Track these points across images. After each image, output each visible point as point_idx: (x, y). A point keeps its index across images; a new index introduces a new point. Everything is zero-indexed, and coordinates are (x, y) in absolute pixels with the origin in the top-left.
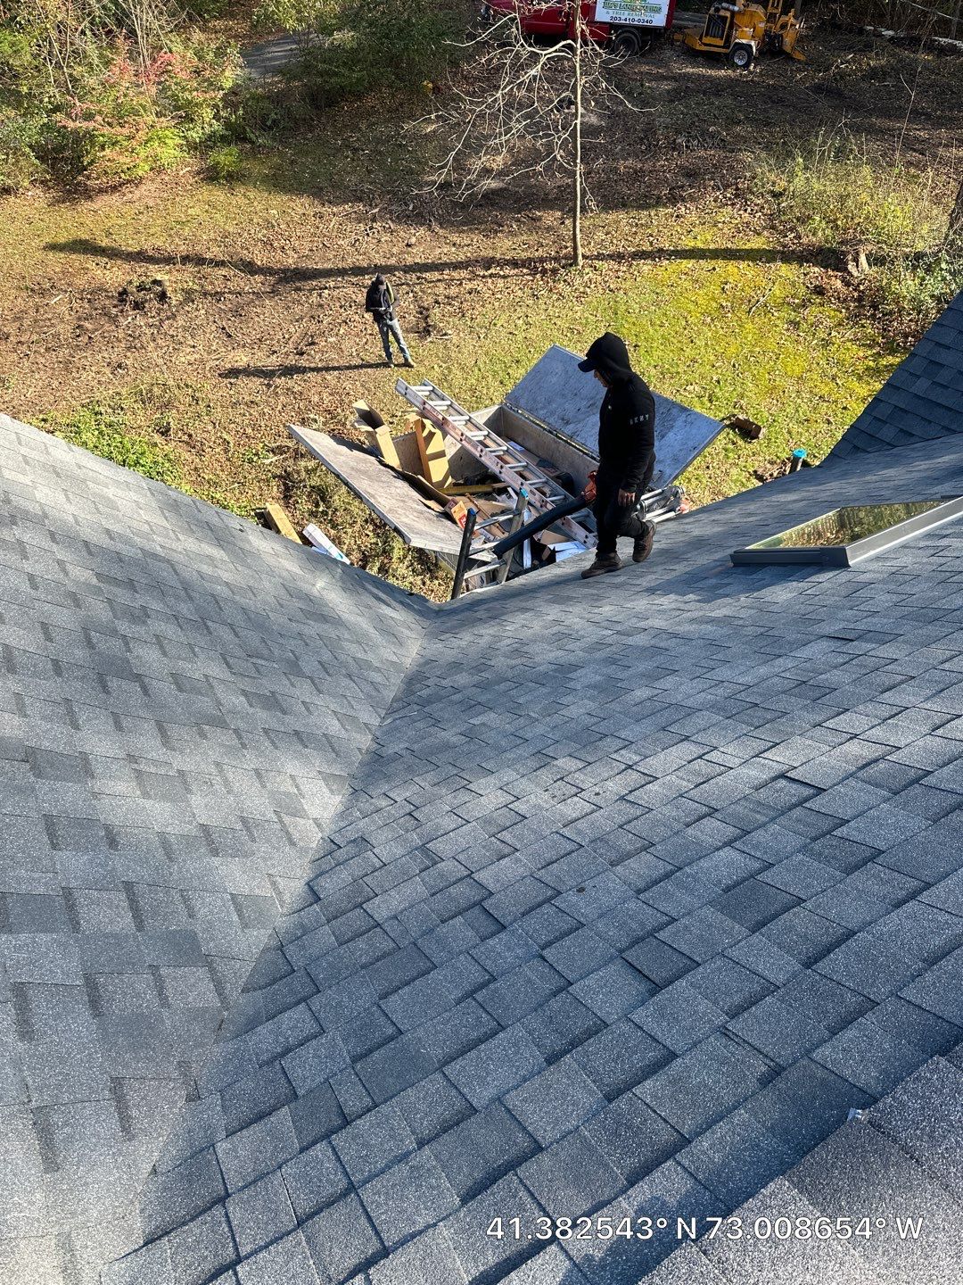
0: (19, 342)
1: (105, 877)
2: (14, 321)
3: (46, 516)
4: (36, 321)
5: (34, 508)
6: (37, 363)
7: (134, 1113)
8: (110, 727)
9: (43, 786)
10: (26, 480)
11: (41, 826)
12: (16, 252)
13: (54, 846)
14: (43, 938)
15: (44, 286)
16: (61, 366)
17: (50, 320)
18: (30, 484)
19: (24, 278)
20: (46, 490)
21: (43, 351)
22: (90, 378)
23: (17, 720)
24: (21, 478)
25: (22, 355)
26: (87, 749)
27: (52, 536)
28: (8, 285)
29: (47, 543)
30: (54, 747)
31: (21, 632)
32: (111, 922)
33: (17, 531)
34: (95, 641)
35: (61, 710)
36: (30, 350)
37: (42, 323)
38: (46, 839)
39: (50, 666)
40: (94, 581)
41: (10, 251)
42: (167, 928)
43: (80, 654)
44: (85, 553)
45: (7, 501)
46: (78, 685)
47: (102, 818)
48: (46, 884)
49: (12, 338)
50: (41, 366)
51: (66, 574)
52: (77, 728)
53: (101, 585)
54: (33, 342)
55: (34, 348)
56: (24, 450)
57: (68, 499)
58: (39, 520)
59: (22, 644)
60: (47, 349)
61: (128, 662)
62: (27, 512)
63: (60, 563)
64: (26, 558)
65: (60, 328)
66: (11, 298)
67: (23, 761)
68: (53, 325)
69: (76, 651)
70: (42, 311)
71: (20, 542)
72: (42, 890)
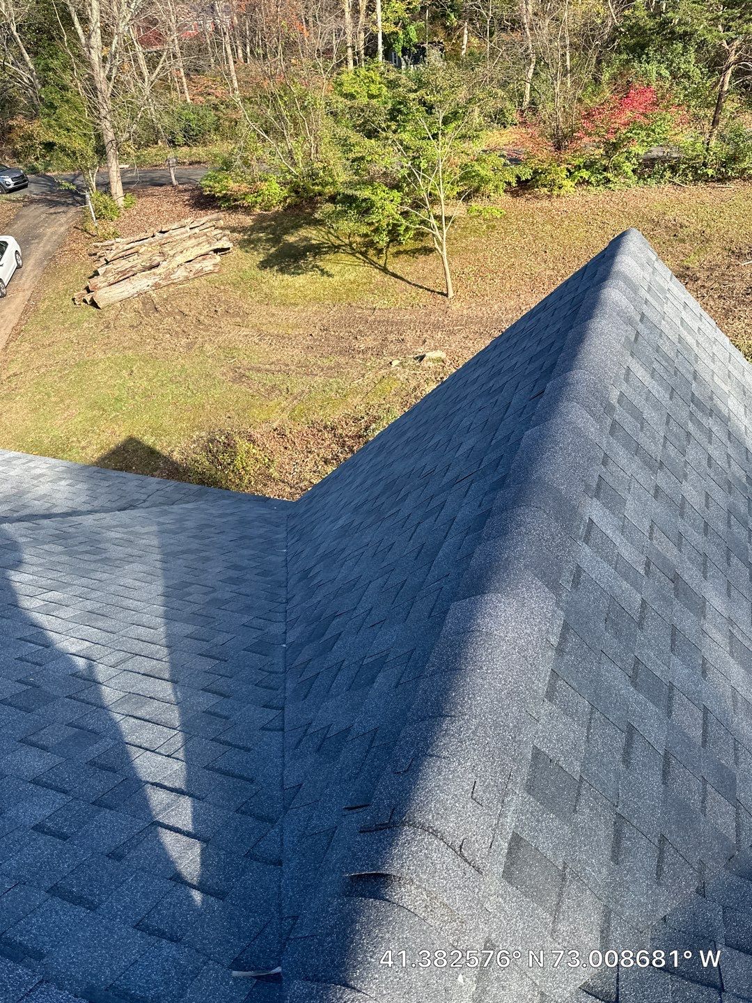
0: (703, 286)
1: (694, 693)
2: (707, 271)
3: (729, 419)
4: (723, 275)
5: (725, 411)
6: (707, 304)
7: (665, 869)
8: (724, 591)
9: (678, 605)
10: (726, 388)
11: (669, 631)
12: (737, 222)
13: (672, 650)
14: (651, 706)
15: (743, 251)
16: (723, 311)
17: (734, 276)
18: (727, 392)
19: (732, 242)
20: (735, 401)
21: (716, 296)
22: (739, 327)
23: (675, 551)
24: (723, 386)
25: (699, 295)
26: (707, 596)
27: (730, 434)
28: (718, 244)
29: (725, 439)
30: (689, 582)
31: (694, 493)
32: (689, 727)
33: (711, 421)
34: (732, 523)
35: (700, 559)
36: (707, 294)
37: (726, 277)
38: (669, 642)
39: (702, 525)
40: (744, 480)
41: (733, 220)
42: (719, 759)
43: (721, 527)
44: (744, 457)
45: (711, 399)
46: (715, 549)
47: (703, 650)
48: (662, 671)
49: (699, 282)
50: (709, 307)
51: (730, 466)
52: (705, 578)
53: (747, 485)
54: (712, 289)
55: (711, 292)
56: (730, 367)
57: (745, 412)
58: (725, 421)
59: (692, 501)
60: (720, 297)
61: (747, 550)
62: (720, 412)
63: (729, 456)
64: (710, 442)
65: (738, 285)
66: (715, 254)
67: (671, 580)
68: (734, 281)
69: (720, 524)
70: (732, 268)
71: (710, 430)
72: (658, 674)
